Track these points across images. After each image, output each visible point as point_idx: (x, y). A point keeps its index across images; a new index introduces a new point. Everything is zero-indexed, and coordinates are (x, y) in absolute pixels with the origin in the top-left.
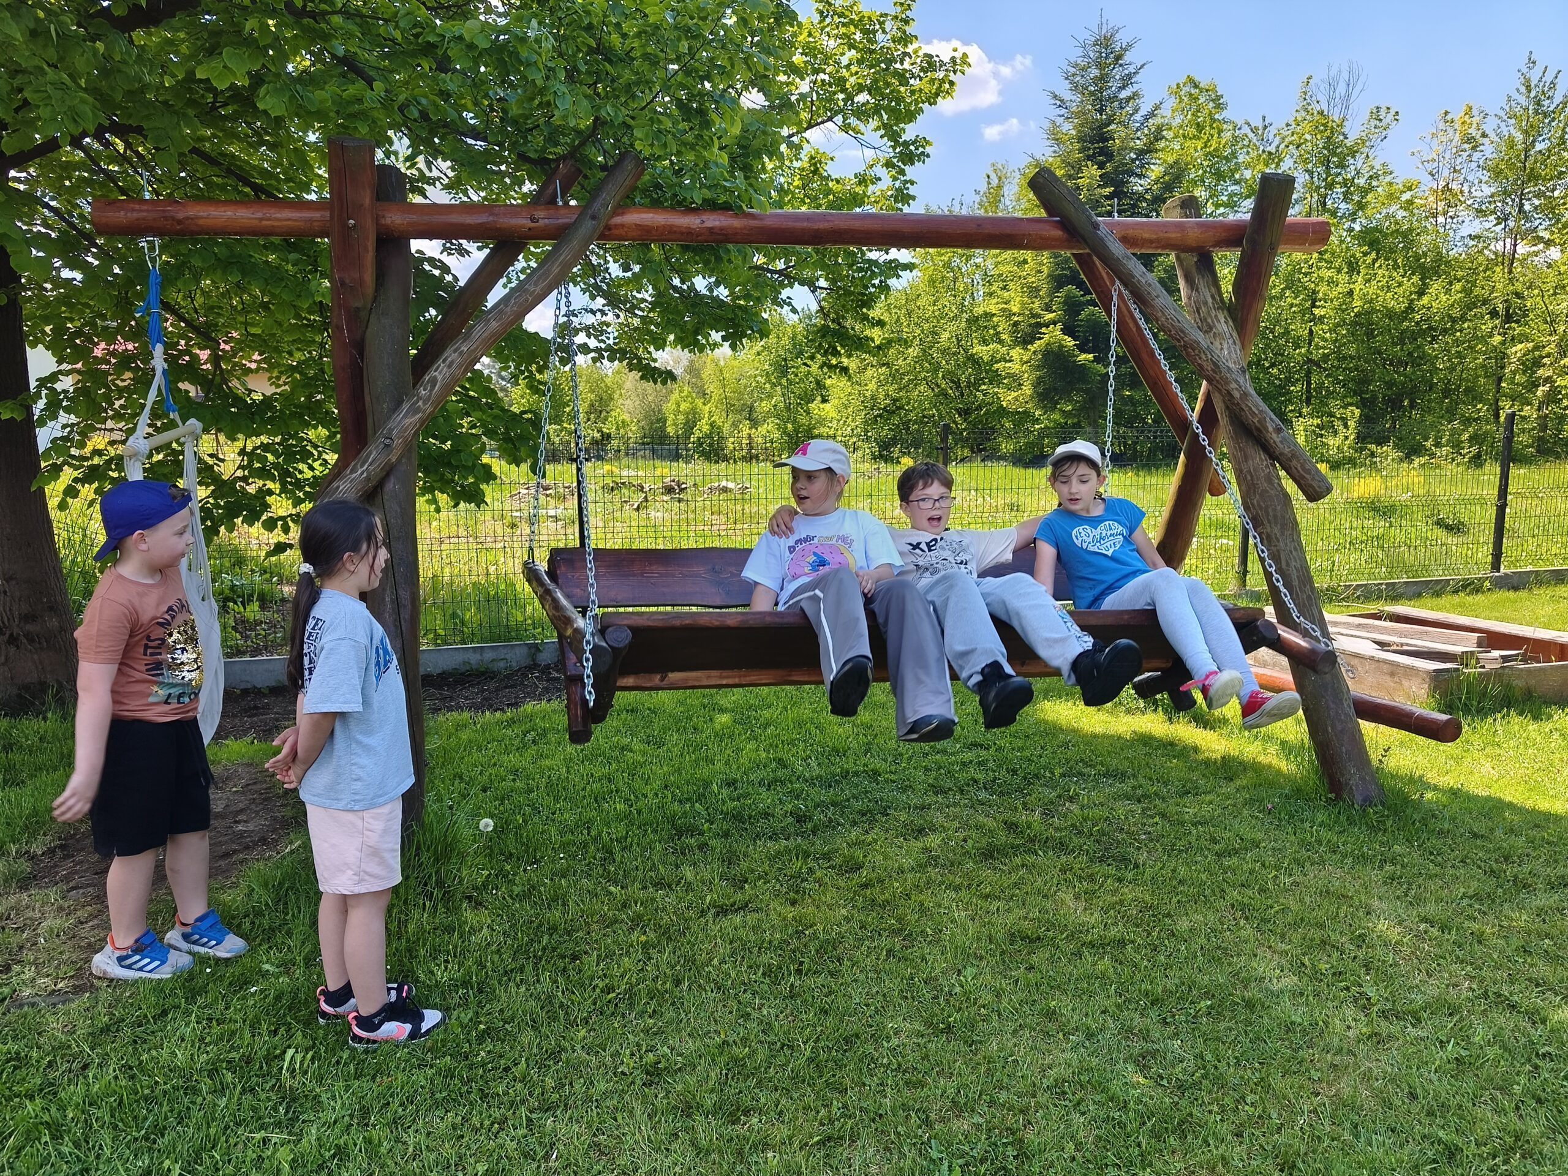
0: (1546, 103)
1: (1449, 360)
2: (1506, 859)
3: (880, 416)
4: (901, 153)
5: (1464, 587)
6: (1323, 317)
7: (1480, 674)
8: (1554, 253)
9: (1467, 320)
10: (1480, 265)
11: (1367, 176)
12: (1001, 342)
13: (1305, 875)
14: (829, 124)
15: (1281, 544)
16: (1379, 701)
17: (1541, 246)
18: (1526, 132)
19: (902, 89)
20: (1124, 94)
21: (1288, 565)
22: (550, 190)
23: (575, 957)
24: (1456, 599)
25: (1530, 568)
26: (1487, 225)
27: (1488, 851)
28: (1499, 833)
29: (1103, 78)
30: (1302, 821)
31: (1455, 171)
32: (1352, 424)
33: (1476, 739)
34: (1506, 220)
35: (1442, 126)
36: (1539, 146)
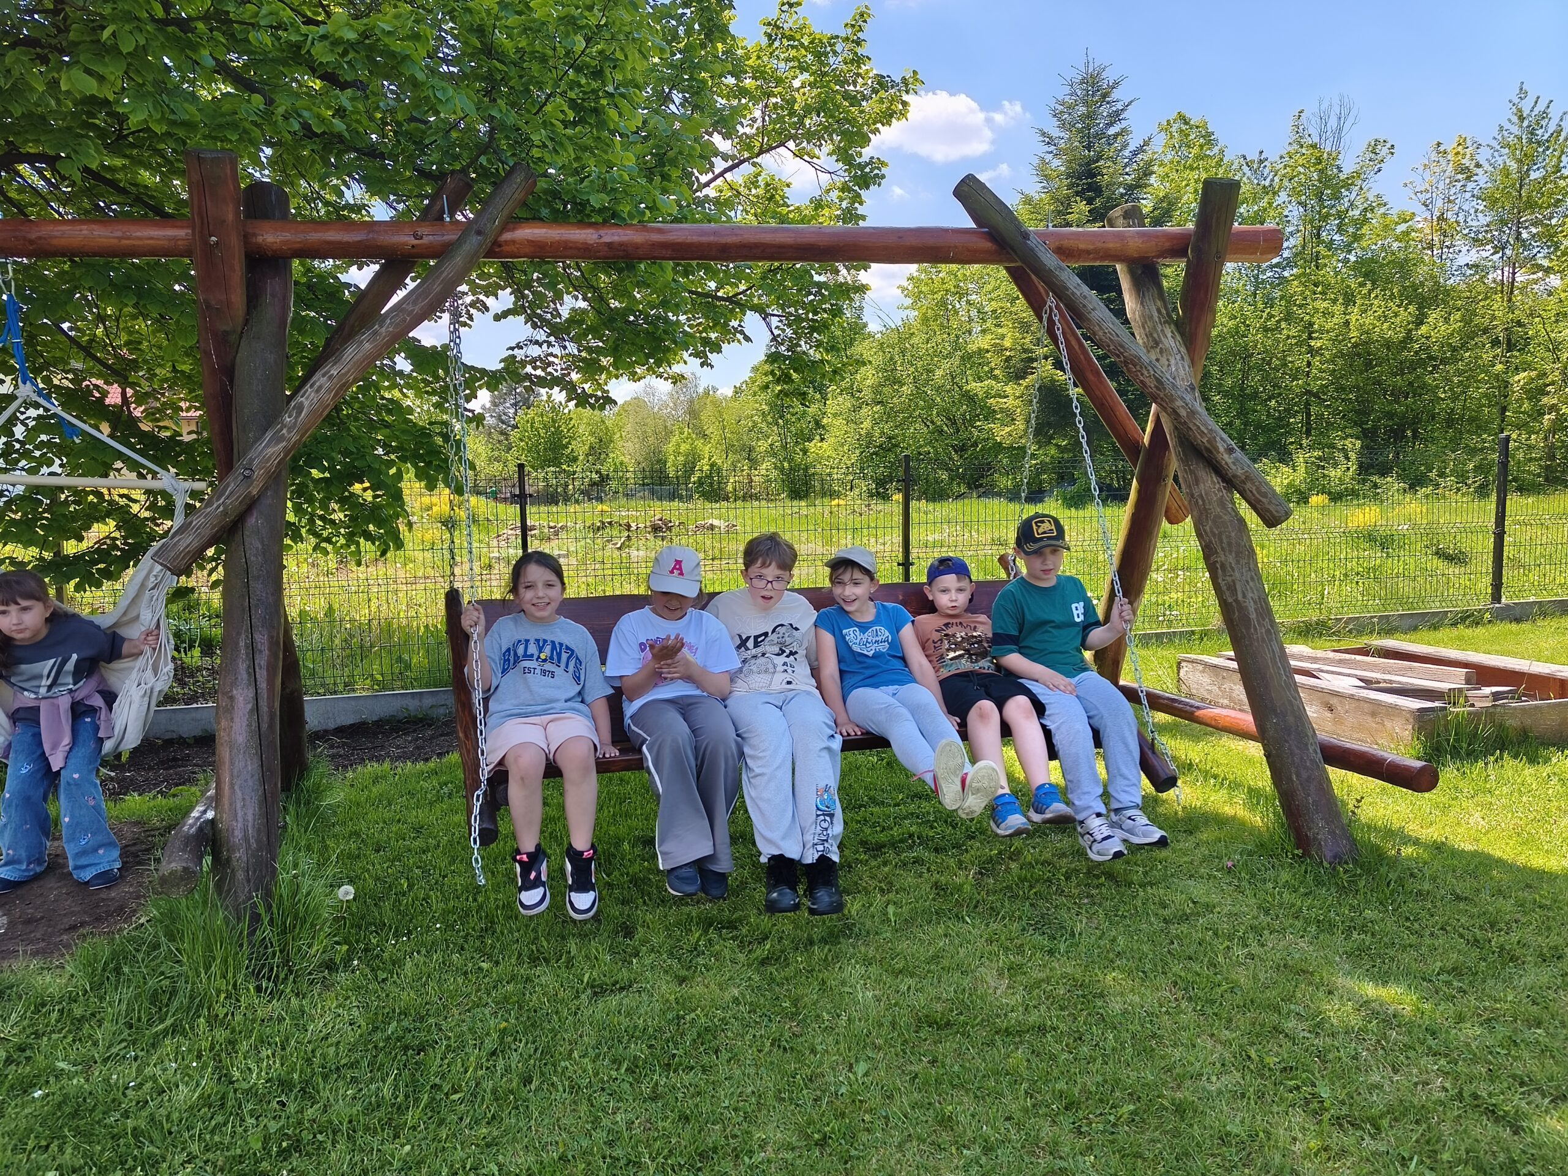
0: (1540, 132)
1: (1451, 389)
2: (1492, 927)
3: (875, 453)
4: (855, 176)
5: (1463, 619)
6: (1321, 348)
7: (1469, 713)
8: (1554, 281)
9: (1468, 349)
10: (1479, 293)
11: (1361, 207)
12: (995, 378)
13: (1263, 945)
14: (782, 150)
15: (1237, 574)
16: (1348, 745)
17: (1540, 274)
18: (1520, 161)
19: (853, 109)
20: (1112, 131)
21: (1244, 596)
22: (437, 207)
23: (421, 1049)
24: (1455, 632)
25: (1532, 599)
26: (1484, 254)
27: (1471, 917)
28: (1485, 896)
29: (1090, 116)
30: (1264, 881)
31: (1449, 201)
32: (1353, 456)
33: (1466, 787)
34: (1503, 249)
35: (1434, 156)
36: (1533, 175)
